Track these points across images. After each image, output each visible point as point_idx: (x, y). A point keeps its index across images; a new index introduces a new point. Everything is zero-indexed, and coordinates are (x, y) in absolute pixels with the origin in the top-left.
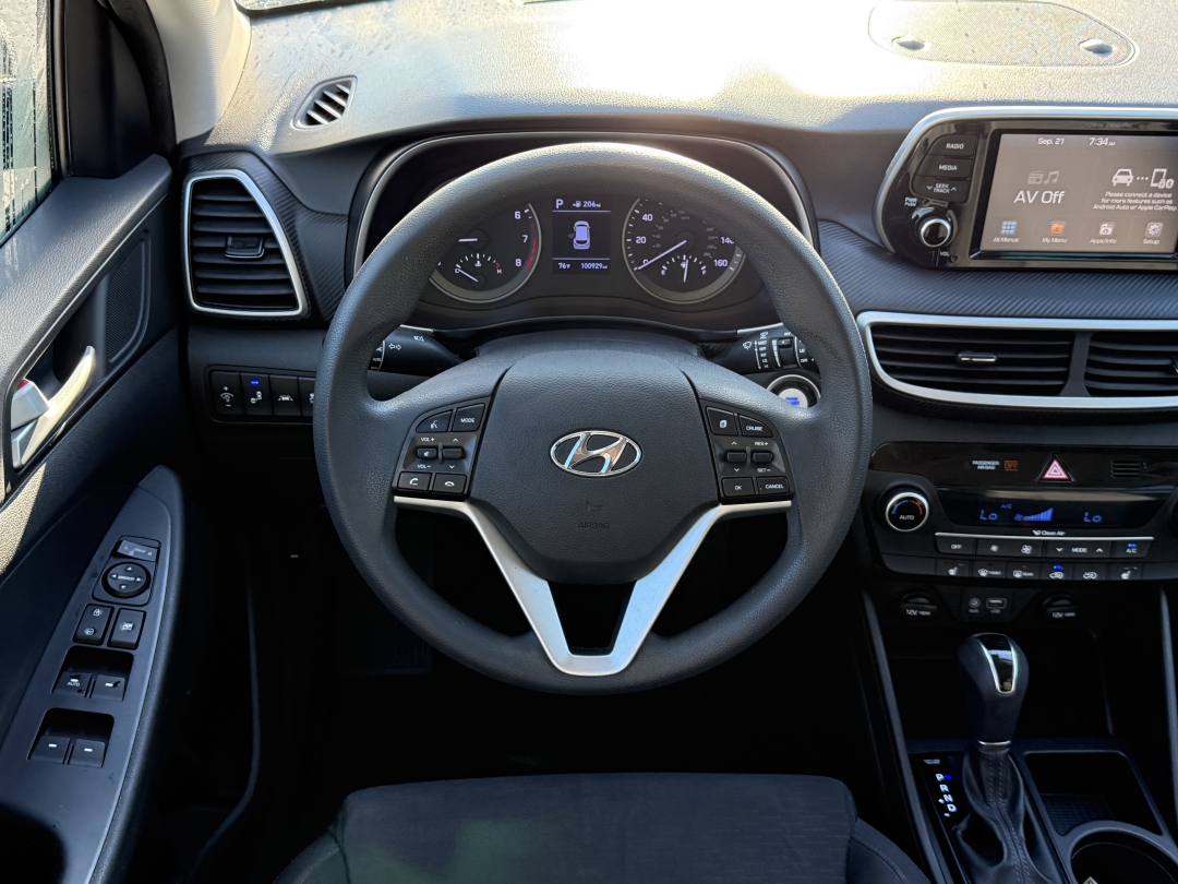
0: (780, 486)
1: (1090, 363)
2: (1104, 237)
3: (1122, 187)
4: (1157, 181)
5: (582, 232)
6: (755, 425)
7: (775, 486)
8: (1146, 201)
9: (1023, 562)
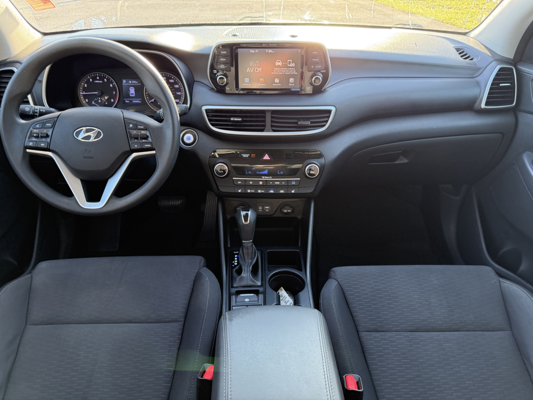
0: (149, 145)
1: (272, 122)
2: (277, 83)
3: (279, 66)
4: (289, 64)
5: (132, 91)
6: (141, 126)
7: (148, 145)
8: (288, 71)
9: (261, 187)
